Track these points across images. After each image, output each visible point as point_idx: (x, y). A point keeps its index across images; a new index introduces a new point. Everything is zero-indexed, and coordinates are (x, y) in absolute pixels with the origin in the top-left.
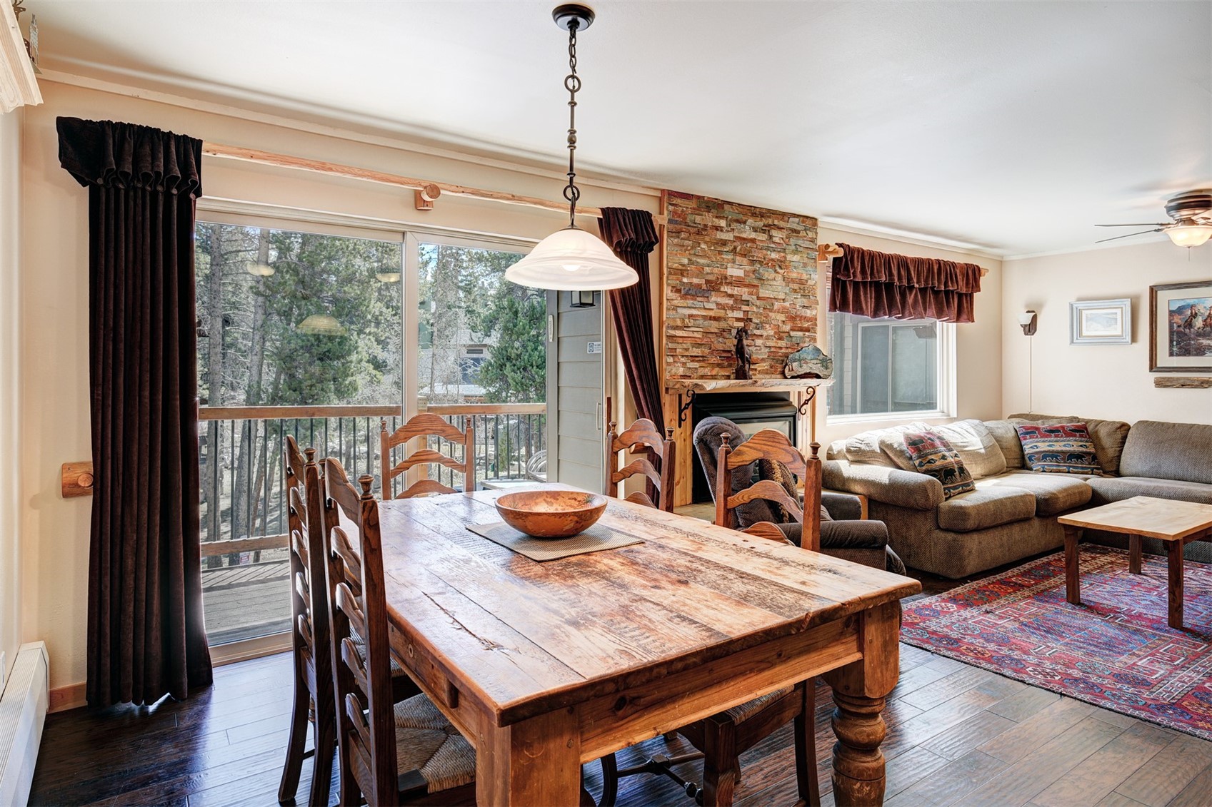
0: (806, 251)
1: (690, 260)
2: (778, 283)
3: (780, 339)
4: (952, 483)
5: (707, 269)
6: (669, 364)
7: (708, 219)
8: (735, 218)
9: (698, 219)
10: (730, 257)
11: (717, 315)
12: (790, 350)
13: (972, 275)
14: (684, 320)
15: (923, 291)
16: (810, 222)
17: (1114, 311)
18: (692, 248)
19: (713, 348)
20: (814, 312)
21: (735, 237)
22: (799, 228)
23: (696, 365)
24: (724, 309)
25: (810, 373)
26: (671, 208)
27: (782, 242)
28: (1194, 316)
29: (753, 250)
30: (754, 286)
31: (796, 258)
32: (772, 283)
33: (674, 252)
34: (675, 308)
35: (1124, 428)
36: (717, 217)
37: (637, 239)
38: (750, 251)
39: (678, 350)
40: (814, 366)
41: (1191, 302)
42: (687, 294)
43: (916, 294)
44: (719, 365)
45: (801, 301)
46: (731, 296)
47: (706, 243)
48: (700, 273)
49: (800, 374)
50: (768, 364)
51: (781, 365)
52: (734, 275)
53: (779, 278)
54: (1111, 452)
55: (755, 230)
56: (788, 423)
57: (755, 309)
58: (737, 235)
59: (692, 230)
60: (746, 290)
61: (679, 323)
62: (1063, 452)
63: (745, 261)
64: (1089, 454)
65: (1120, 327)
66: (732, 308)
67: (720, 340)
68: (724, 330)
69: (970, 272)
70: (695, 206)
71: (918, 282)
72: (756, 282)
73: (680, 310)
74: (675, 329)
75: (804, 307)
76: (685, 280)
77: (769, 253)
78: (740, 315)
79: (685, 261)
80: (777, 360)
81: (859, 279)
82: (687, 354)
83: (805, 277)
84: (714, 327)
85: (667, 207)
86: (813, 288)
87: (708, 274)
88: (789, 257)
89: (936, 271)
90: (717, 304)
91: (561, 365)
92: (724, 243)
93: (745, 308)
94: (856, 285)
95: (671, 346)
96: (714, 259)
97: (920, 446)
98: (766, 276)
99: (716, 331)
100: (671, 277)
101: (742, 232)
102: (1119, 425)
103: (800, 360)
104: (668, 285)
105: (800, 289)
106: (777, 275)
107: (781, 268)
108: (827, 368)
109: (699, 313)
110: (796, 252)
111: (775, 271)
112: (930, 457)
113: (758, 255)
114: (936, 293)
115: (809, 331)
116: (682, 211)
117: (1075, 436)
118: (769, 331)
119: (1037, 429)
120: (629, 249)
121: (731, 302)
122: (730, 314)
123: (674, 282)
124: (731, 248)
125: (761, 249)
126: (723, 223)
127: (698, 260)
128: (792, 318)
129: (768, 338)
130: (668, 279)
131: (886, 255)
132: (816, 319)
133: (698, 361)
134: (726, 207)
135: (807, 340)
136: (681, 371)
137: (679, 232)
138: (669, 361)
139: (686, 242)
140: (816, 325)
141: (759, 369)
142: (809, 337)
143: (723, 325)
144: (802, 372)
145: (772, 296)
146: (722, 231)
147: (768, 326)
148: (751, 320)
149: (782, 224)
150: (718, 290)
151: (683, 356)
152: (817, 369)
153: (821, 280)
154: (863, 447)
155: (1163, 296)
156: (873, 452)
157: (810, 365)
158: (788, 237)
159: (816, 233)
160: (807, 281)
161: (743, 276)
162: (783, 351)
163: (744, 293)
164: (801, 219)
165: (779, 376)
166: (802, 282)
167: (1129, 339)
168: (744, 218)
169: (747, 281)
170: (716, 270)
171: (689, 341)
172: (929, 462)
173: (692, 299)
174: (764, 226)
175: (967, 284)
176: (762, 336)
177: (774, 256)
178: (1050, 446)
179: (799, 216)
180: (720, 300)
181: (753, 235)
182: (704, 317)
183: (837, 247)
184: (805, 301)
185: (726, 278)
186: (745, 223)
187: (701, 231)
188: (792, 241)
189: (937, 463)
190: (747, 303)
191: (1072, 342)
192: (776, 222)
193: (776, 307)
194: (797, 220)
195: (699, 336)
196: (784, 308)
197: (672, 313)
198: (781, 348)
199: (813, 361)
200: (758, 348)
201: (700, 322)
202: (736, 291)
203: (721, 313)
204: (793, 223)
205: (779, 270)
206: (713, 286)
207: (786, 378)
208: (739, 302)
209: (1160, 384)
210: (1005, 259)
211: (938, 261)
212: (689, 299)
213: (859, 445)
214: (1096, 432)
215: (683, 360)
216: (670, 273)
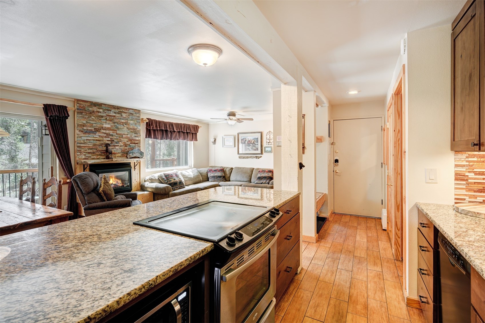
0: (136, 120)
1: (86, 122)
2: (125, 129)
3: (126, 146)
4: (176, 186)
5: (95, 125)
6: (78, 155)
7: (95, 109)
8: (106, 109)
9: (90, 109)
10: (105, 121)
11: (99, 139)
12: (130, 150)
13: (196, 128)
14: (84, 141)
15: (179, 132)
16: (138, 111)
17: (231, 139)
18: (88, 118)
19: (97, 150)
20: (139, 138)
21: (106, 115)
22: (133, 113)
23: (90, 155)
24: (102, 137)
25: (136, 157)
26: (78, 105)
27: (126, 117)
28: (246, 141)
29: (114, 119)
30: (115, 130)
31: (131, 122)
32: (122, 129)
33: (80, 119)
34: (81, 137)
35: (232, 169)
36: (98, 108)
37: (59, 115)
38: (113, 120)
39: (82, 151)
40: (137, 155)
41: (245, 137)
42: (86, 132)
43: (176, 133)
44: (100, 155)
45: (134, 135)
46: (105, 133)
47: (94, 116)
48: (92, 126)
49: (132, 157)
50: (121, 154)
51: (126, 154)
52: (106, 127)
53: (125, 128)
54: (228, 175)
55: (115, 113)
56: (128, 172)
57: (115, 137)
58: (107, 114)
59: (87, 112)
60: (112, 131)
61: (82, 142)
62: (217, 176)
63: (111, 122)
64: (223, 176)
65: (232, 143)
66: (106, 137)
67: (101, 147)
68: (102, 144)
69: (195, 127)
70: (89, 105)
71: (177, 130)
72: (116, 129)
73: (82, 138)
74: (80, 144)
75: (135, 137)
76: (85, 128)
77: (121, 120)
78: (109, 139)
79: (85, 122)
80: (125, 153)
81: (155, 128)
82: (86, 152)
83: (135, 127)
84: (98, 143)
85: (76, 105)
86: (139, 131)
87: (95, 126)
88: (129, 122)
89: (183, 127)
90: (99, 136)
91: (43, 155)
92: (102, 117)
93: (110, 137)
94: (154, 130)
95: (78, 149)
96: (98, 122)
97: (167, 177)
98: (119, 127)
99: (99, 144)
100: (78, 127)
101: (109, 113)
102: (230, 168)
103: (133, 153)
104: (77, 129)
105: (134, 131)
106: (124, 127)
107: (126, 125)
108: (142, 155)
109: (91, 139)
110: (132, 120)
111: (124, 126)
112: (170, 180)
113: (115, 121)
114: (184, 133)
115: (137, 144)
116: (83, 106)
117: (220, 171)
118: (121, 144)
119: (212, 170)
120: (56, 118)
121: (105, 135)
122: (105, 139)
123: (80, 129)
124: (105, 118)
125: (118, 119)
126: (101, 110)
127: (90, 122)
128: (131, 140)
129: (121, 146)
130: (77, 128)
131: (165, 122)
132: (140, 140)
133: (91, 154)
134: (103, 105)
135: (137, 147)
136: (84, 157)
137: (82, 113)
138: (78, 154)
139: (85, 116)
140: (140, 142)
141: (117, 156)
142: (137, 146)
143: (101, 142)
144: (133, 156)
145: (122, 133)
146: (101, 113)
147: (120, 142)
148: (114, 141)
149: (126, 111)
150: (100, 131)
151: (84, 152)
152: (138, 155)
153: (142, 129)
154: (153, 178)
155: (240, 135)
156: (156, 179)
157: (136, 154)
158: (129, 115)
159: (140, 115)
160: (136, 129)
161: (110, 127)
162: (127, 150)
163: (111, 132)
164: (134, 110)
165: (125, 158)
166: (134, 129)
167: (234, 146)
168: (110, 109)
169: (112, 128)
170: (99, 125)
171: (87, 148)
172: (169, 181)
173: (88, 134)
174: (119, 112)
175: (194, 130)
176: (118, 146)
177: (123, 121)
178: (214, 174)
179: (133, 109)
180: (100, 134)
181: (114, 115)
182: (94, 140)
183: (146, 119)
184: (136, 135)
185: (103, 128)
186: (111, 111)
187: (91, 113)
188: (130, 117)
189: (172, 181)
190: (112, 135)
191: (223, 147)
192: (124, 111)
193: (123, 137)
194: (132, 110)
195: (92, 146)
196: (128, 137)
197: (79, 139)
198: (126, 149)
199: (137, 153)
200: (116, 149)
201: (92, 141)
202: (107, 132)
203: (101, 139)
204: (131, 111)
205: (125, 125)
206: (97, 130)
207: (128, 158)
208: (108, 135)
209: (240, 158)
210: (209, 123)
211: (184, 124)
212: (87, 134)
213: (152, 177)
214: (226, 170)
215: (84, 153)
216: (78, 126)
